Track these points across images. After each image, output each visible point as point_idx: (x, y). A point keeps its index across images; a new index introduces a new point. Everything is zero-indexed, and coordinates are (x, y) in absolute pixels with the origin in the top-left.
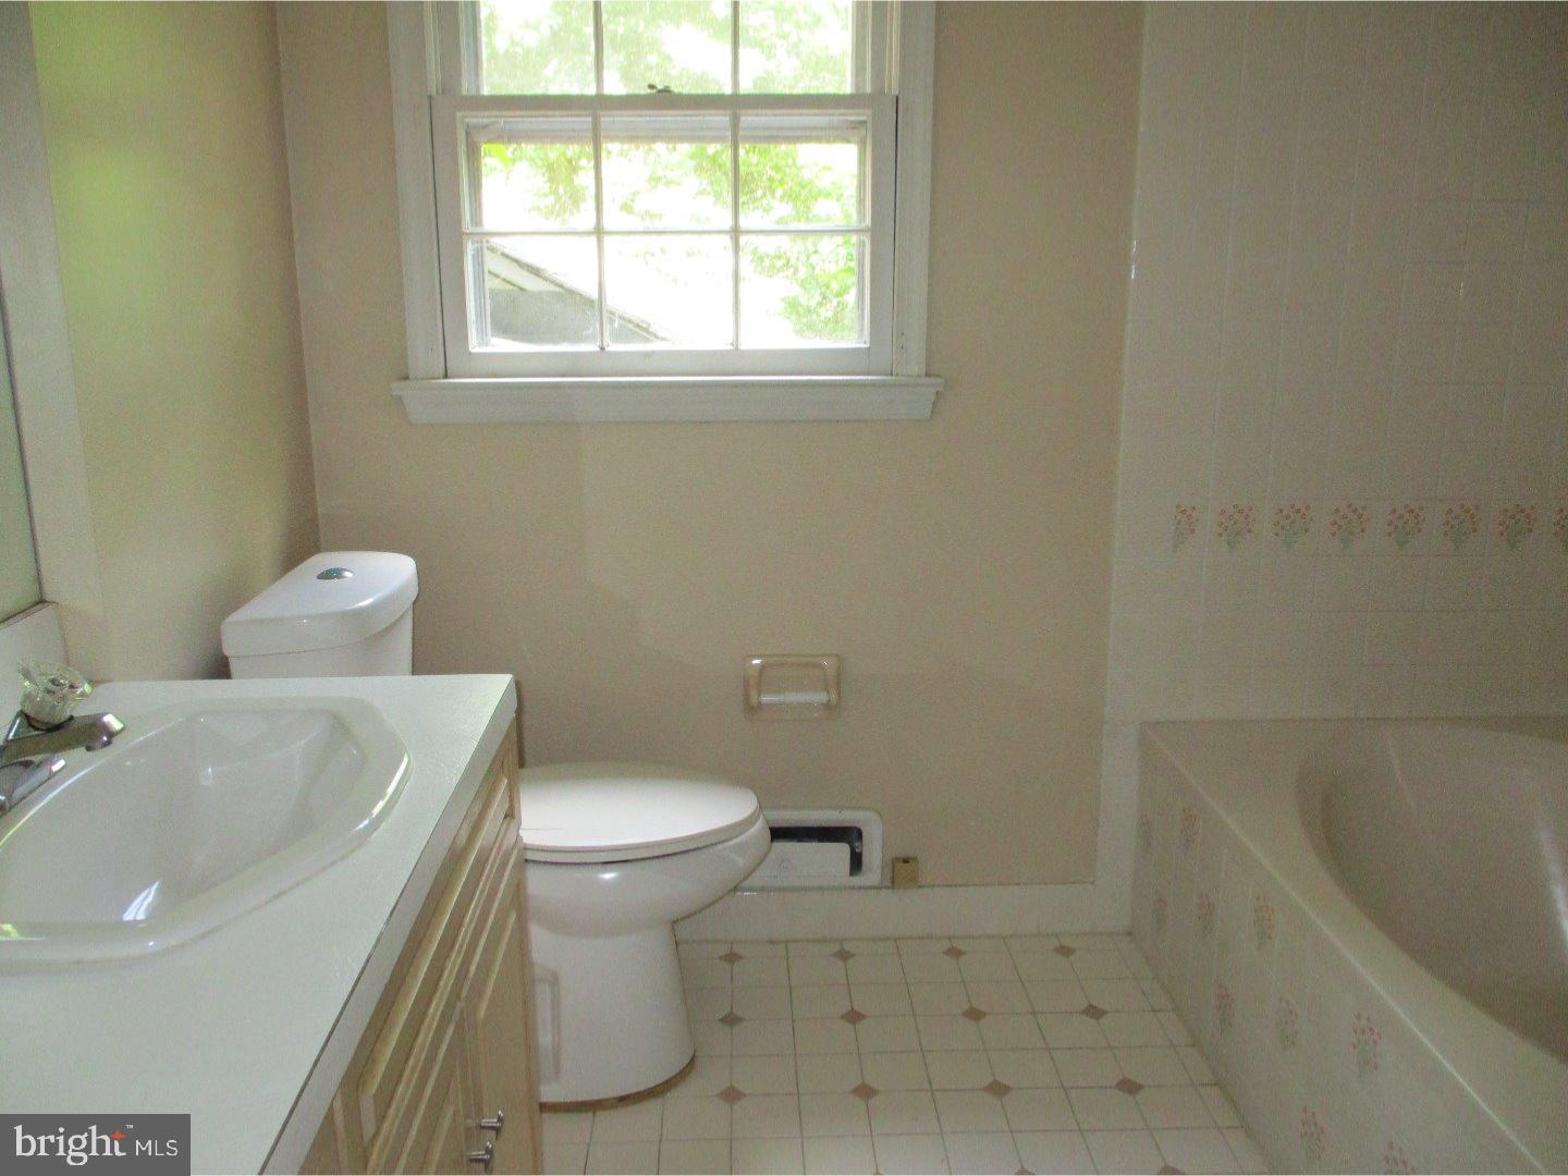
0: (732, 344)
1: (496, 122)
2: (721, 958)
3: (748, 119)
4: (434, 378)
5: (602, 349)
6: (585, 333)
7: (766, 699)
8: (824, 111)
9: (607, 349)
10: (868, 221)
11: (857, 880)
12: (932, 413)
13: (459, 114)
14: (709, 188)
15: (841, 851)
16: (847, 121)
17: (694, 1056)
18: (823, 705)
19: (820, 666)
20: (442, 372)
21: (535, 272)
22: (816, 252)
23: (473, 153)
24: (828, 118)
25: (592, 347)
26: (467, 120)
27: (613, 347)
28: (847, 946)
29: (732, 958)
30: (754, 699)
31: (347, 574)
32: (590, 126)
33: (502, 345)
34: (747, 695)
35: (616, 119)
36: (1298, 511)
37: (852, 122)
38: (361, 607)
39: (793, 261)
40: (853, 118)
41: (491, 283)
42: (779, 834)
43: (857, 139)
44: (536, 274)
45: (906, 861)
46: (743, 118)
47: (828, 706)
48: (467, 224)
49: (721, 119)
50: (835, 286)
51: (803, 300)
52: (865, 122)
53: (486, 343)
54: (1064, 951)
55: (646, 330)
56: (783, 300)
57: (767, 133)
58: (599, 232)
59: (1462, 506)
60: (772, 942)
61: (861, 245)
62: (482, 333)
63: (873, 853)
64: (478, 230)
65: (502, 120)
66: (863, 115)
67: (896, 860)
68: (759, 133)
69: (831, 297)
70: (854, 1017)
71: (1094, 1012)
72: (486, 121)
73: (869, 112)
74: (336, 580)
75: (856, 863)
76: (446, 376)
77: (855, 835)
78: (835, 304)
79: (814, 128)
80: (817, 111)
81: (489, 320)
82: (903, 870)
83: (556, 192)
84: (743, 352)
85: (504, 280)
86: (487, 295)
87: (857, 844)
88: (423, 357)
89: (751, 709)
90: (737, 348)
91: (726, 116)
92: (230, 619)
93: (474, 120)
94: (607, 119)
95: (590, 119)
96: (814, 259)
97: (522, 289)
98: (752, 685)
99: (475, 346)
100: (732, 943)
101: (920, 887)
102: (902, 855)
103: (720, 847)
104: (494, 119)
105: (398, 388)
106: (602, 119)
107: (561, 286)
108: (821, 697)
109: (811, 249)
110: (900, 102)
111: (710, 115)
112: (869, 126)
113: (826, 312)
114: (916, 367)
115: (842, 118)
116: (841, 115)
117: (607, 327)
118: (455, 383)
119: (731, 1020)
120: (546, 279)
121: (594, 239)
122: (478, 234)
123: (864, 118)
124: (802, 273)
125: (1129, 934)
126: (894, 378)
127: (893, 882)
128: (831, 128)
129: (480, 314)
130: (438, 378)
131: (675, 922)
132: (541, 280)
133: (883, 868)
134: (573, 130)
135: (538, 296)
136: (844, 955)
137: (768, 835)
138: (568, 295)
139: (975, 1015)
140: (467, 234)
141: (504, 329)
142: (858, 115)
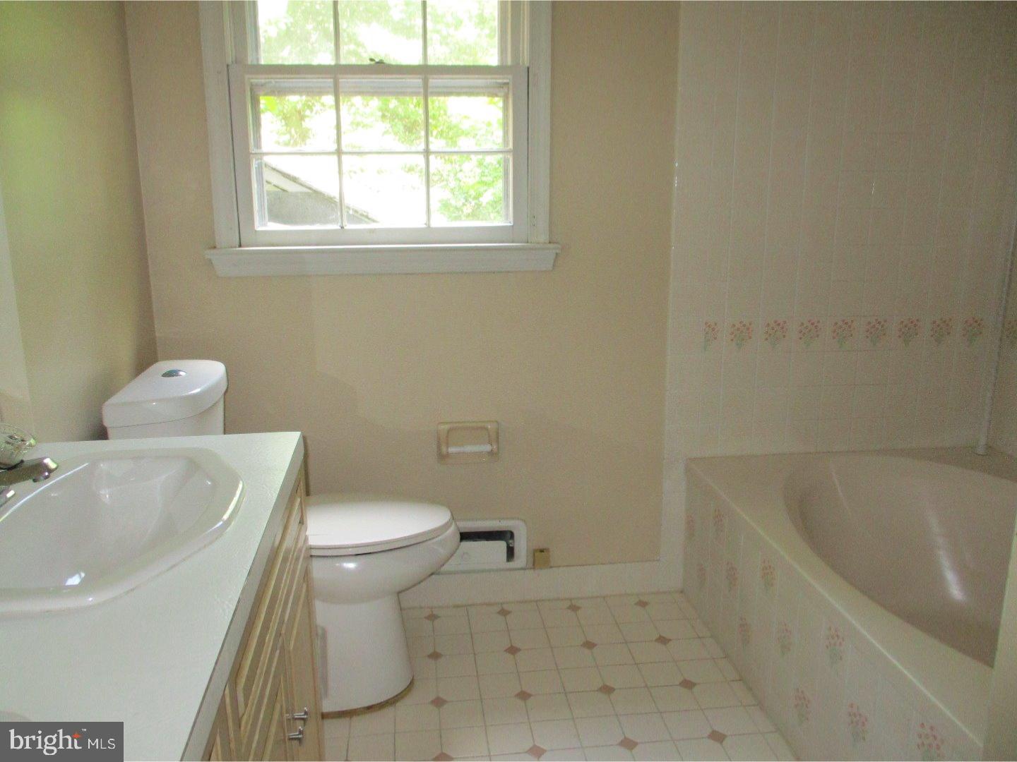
0: (426, 224)
1: (269, 82)
2: (426, 618)
3: (434, 81)
4: (231, 247)
5: (342, 227)
6: (331, 218)
7: (452, 450)
8: (480, 76)
9: (345, 228)
10: (511, 146)
11: (511, 565)
12: (554, 266)
13: (247, 76)
14: (390, 130)
15: (501, 546)
16: (496, 82)
17: (413, 680)
18: (489, 453)
19: (486, 429)
20: (238, 243)
21: (294, 180)
22: (461, 171)
23: (255, 102)
24: (484, 81)
25: (336, 227)
26: (252, 81)
27: (349, 226)
28: (505, 607)
29: (432, 617)
30: (444, 449)
31: (181, 373)
32: (332, 85)
33: (273, 226)
34: (439, 447)
35: (349, 80)
36: (779, 324)
37: (499, 83)
38: (194, 394)
39: (445, 176)
40: (500, 81)
41: (267, 187)
42: (465, 536)
43: (503, 94)
44: (295, 182)
45: (542, 551)
46: (430, 80)
47: (491, 453)
48: (253, 149)
49: (417, 81)
50: (472, 193)
51: (453, 202)
52: (508, 84)
53: (265, 225)
54: (643, 604)
55: (367, 217)
56: (440, 201)
57: (445, 90)
58: (339, 152)
59: (876, 320)
60: (457, 606)
61: (506, 161)
62: (262, 217)
63: (521, 545)
64: (258, 151)
65: (274, 80)
66: (507, 79)
67: (535, 551)
68: (440, 90)
69: (470, 200)
70: (513, 650)
71: (663, 640)
72: (263, 81)
73: (510, 77)
74: (175, 378)
75: (511, 553)
76: (240, 246)
77: (509, 535)
78: (473, 203)
79: (477, 87)
80: (477, 76)
81: (266, 209)
82: (540, 557)
83: (290, 132)
84: (432, 228)
85: (275, 186)
86: (265, 195)
87: (511, 541)
88: (225, 234)
89: (442, 457)
90: (429, 227)
91: (419, 78)
92: (107, 403)
93: (256, 81)
94: (343, 80)
95: (332, 80)
96: (460, 175)
97: (284, 190)
98: (442, 441)
99: (259, 227)
100: (432, 608)
101: (551, 567)
102: (541, 547)
103: (429, 542)
104: (267, 80)
105: (210, 254)
106: (340, 80)
107: (310, 188)
108: (487, 448)
109: (458, 169)
110: (530, 70)
111: (410, 78)
112: (511, 87)
113: (468, 209)
114: (543, 238)
115: (495, 81)
116: (492, 79)
117: (345, 214)
118: (248, 250)
119: (435, 656)
120: (301, 185)
121: (335, 158)
122: (259, 153)
123: (508, 81)
124: (453, 184)
125: (682, 592)
126: (529, 244)
127: (534, 565)
128: (487, 87)
129: (261, 206)
130: (235, 247)
131: (399, 593)
132: (297, 185)
133: (527, 556)
134: (320, 88)
135: (295, 195)
136: (504, 613)
137: (458, 536)
138: (316, 195)
139: (589, 645)
140: (253, 154)
141: (275, 216)
142: (504, 79)
